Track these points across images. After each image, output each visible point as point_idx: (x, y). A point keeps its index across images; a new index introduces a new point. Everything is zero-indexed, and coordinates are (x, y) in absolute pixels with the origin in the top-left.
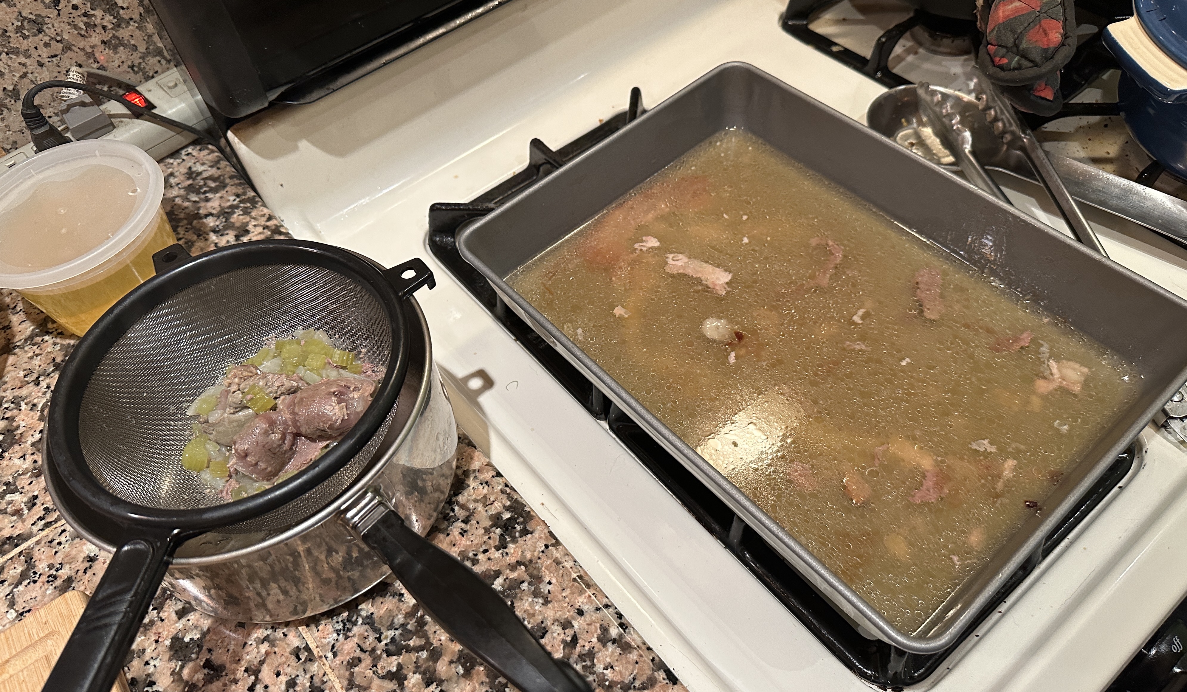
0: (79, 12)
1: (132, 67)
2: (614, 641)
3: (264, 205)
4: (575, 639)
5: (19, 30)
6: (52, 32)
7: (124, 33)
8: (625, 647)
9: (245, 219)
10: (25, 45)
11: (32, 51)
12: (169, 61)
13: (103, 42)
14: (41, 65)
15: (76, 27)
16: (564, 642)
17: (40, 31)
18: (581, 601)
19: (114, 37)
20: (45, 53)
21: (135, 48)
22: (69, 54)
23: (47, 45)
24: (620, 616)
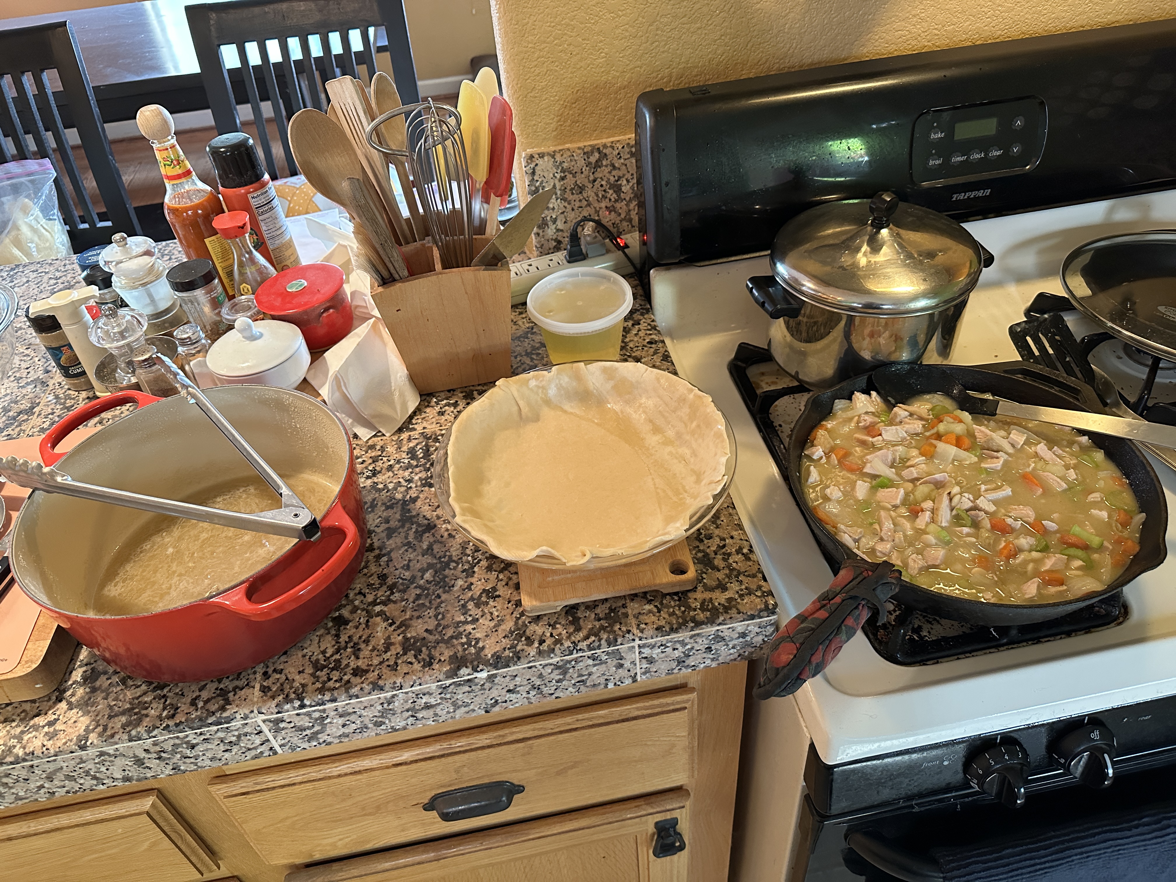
0: (603, 189)
1: (613, 224)
2: (743, 554)
3: (653, 314)
4: (724, 546)
5: (572, 189)
6: (585, 195)
7: (618, 205)
8: (747, 558)
9: (642, 317)
10: (571, 198)
11: (572, 202)
12: (633, 227)
13: (606, 207)
14: (573, 210)
15: (597, 195)
16: (718, 545)
17: (581, 193)
18: (734, 533)
19: (613, 206)
20: (577, 204)
21: (620, 214)
22: (588, 208)
23: (580, 201)
24: (751, 547)
